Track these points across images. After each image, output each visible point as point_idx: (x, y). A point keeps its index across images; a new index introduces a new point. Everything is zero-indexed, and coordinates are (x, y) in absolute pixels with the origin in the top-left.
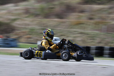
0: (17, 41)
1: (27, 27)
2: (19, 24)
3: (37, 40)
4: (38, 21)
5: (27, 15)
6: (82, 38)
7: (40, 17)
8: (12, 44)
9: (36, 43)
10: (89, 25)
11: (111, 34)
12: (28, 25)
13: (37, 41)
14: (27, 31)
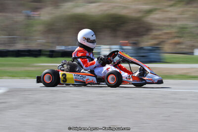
4: (191, 13)
13: (193, 49)
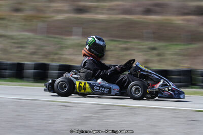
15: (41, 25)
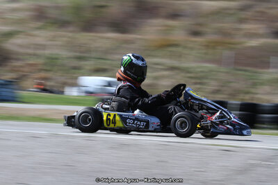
0: (15, 87)
1: (39, 52)
2: (20, 46)
3: (65, 84)
5: (39, 24)
6: (173, 80)
7: (71, 29)
8: (4, 94)
9: (62, 93)
10: (192, 49)
11: (245, 71)
12: (43, 47)
14: (40, 61)
15: (227, 53)
